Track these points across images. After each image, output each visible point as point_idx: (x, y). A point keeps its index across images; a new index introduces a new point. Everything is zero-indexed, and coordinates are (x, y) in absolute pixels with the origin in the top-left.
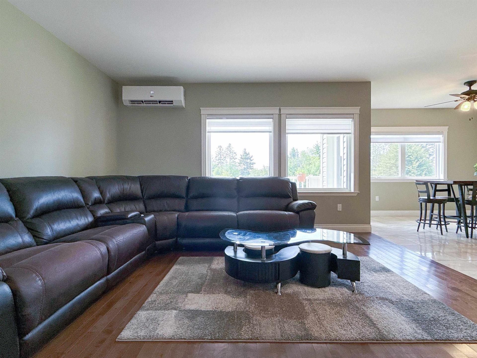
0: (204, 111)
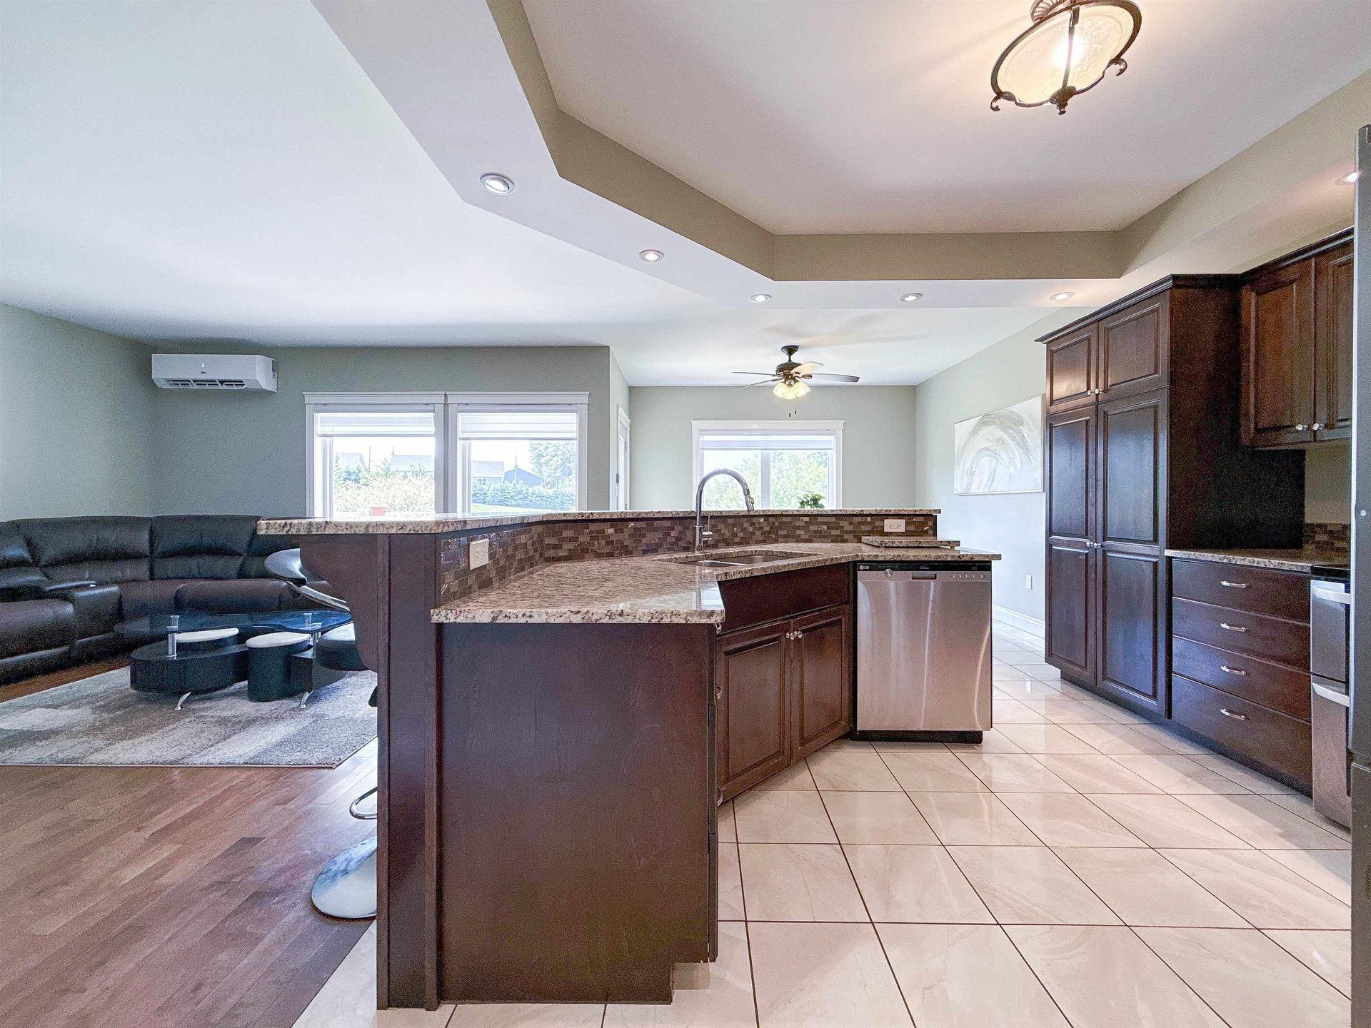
0: (310, 398)
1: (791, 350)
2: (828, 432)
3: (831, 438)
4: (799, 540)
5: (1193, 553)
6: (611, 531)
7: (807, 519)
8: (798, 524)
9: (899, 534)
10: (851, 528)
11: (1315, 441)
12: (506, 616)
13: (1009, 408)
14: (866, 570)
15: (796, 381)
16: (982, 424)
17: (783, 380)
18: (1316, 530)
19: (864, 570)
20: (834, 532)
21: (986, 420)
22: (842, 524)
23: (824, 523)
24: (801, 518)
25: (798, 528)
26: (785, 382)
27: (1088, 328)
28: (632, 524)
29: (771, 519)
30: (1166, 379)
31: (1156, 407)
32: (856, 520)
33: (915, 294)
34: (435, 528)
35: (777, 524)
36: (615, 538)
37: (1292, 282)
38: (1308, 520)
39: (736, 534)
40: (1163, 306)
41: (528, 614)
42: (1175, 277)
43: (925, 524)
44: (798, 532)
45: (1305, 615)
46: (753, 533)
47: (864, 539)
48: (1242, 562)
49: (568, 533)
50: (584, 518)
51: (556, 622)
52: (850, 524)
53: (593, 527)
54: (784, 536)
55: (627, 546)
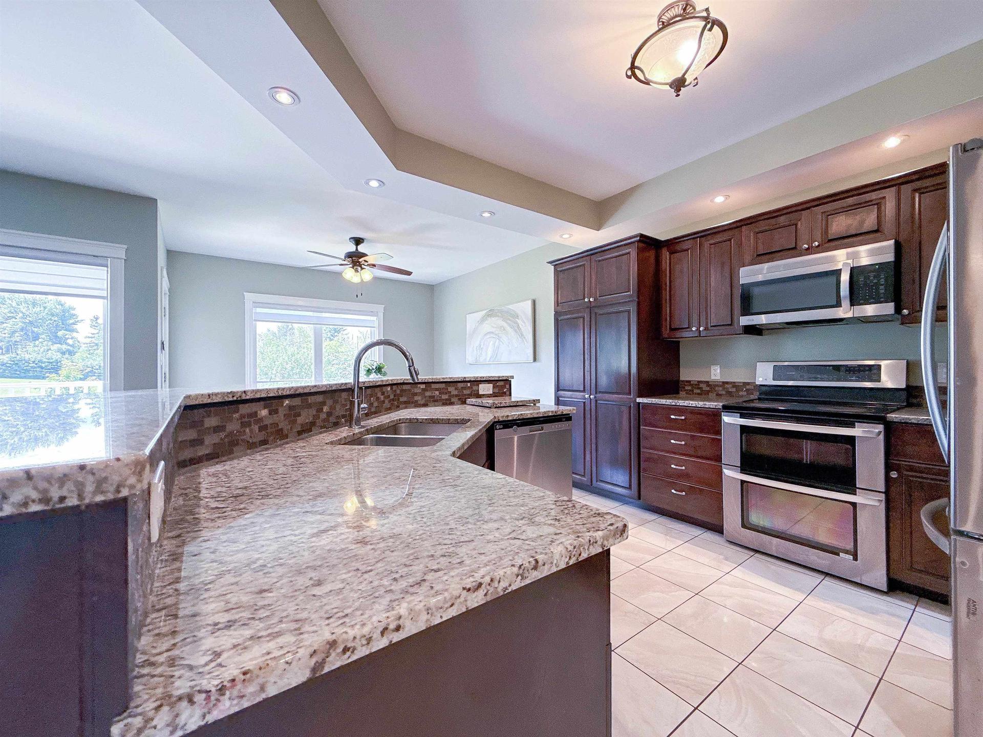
1: (358, 241)
2: (372, 313)
3: (374, 318)
4: (417, 405)
5: (654, 400)
6: (264, 412)
7: (423, 386)
8: (416, 391)
9: (489, 396)
10: (456, 392)
11: (700, 336)
12: (346, 650)
13: (508, 307)
14: (501, 429)
15: (362, 269)
16: (488, 315)
17: (351, 266)
18: (686, 384)
19: (500, 429)
20: (445, 397)
21: (491, 314)
22: (450, 389)
23: (436, 389)
24: (419, 386)
25: (416, 394)
26: (353, 267)
27: (584, 258)
28: (287, 402)
29: (395, 387)
30: (636, 295)
31: (629, 312)
32: (460, 385)
33: (491, 213)
34: (132, 480)
35: (398, 392)
36: (268, 422)
37: (687, 250)
38: (682, 378)
39: (373, 403)
40: (633, 252)
41: (392, 626)
42: (642, 236)
43: (504, 387)
44: (416, 398)
45: (719, 432)
46: (384, 402)
47: (468, 401)
48: (683, 404)
49: (211, 422)
50: (235, 398)
51: (445, 619)
52: (456, 389)
53: (244, 409)
54: (405, 403)
55: (282, 429)
